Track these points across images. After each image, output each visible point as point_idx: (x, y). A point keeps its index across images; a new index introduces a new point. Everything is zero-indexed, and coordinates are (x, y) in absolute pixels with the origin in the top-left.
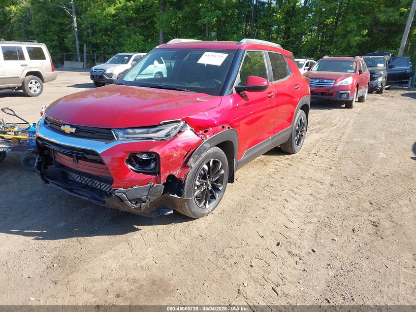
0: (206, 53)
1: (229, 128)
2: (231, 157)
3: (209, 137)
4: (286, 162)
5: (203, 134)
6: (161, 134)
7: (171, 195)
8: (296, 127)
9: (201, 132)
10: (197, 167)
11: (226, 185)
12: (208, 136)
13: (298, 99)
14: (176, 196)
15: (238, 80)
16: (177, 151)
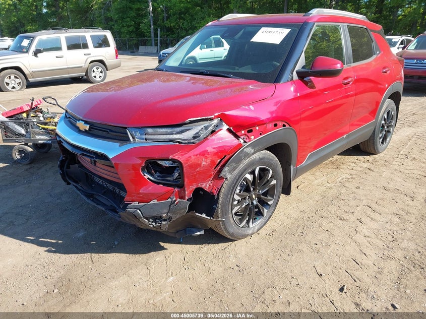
0: (263, 29)
1: (284, 126)
2: (286, 163)
3: (254, 138)
4: (365, 165)
5: (245, 135)
6: (188, 135)
7: (197, 214)
8: (381, 121)
9: (243, 132)
10: (236, 177)
11: (279, 197)
12: (252, 137)
13: (387, 86)
14: (204, 215)
15: (302, 62)
16: (207, 158)
